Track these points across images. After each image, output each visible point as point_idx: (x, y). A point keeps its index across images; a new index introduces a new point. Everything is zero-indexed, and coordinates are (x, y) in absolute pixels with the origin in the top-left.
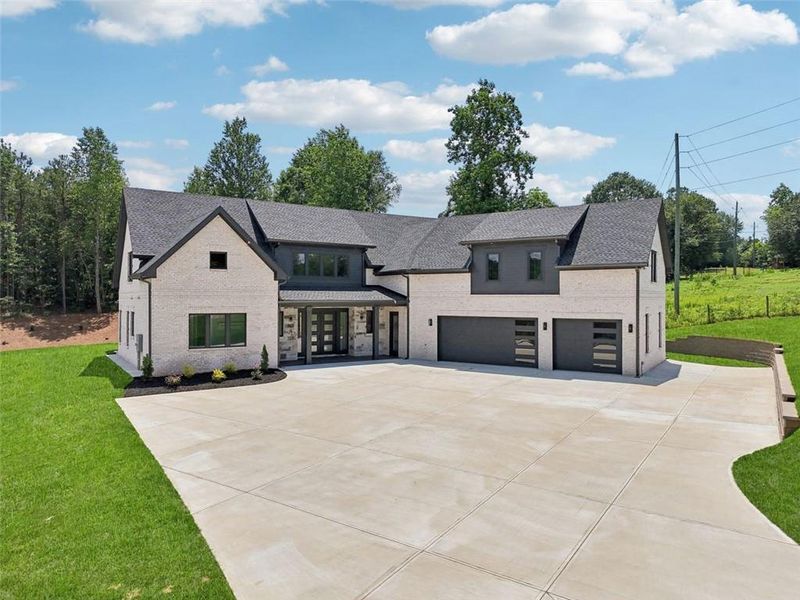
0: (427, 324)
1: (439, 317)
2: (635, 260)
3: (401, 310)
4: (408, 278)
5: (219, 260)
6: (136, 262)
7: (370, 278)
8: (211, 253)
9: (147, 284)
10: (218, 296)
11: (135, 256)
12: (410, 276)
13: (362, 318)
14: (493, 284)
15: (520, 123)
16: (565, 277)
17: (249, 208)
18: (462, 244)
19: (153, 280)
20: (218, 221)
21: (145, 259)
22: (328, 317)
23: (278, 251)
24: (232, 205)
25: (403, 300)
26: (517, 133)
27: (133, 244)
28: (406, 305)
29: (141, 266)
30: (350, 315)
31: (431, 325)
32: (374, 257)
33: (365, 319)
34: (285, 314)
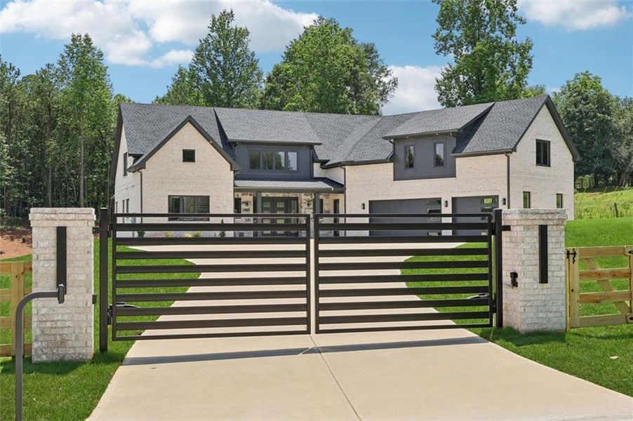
0: (361, 207)
1: (370, 202)
2: (506, 147)
3: (340, 197)
4: (345, 169)
5: (189, 156)
6: (130, 160)
7: (317, 170)
8: (184, 151)
9: (139, 174)
10: (189, 183)
11: (130, 155)
12: (346, 167)
13: (308, 205)
14: (410, 171)
15: (515, 9)
16: (460, 162)
17: (216, 116)
18: (386, 138)
19: (143, 171)
20: (189, 126)
21: (137, 157)
22: (281, 205)
23: (237, 149)
24: (203, 113)
25: (340, 188)
26: (511, 20)
27: (128, 146)
28: (343, 192)
29: (134, 163)
30: (299, 202)
31: (364, 208)
32: (321, 153)
33: (312, 206)
34: (242, 200)
